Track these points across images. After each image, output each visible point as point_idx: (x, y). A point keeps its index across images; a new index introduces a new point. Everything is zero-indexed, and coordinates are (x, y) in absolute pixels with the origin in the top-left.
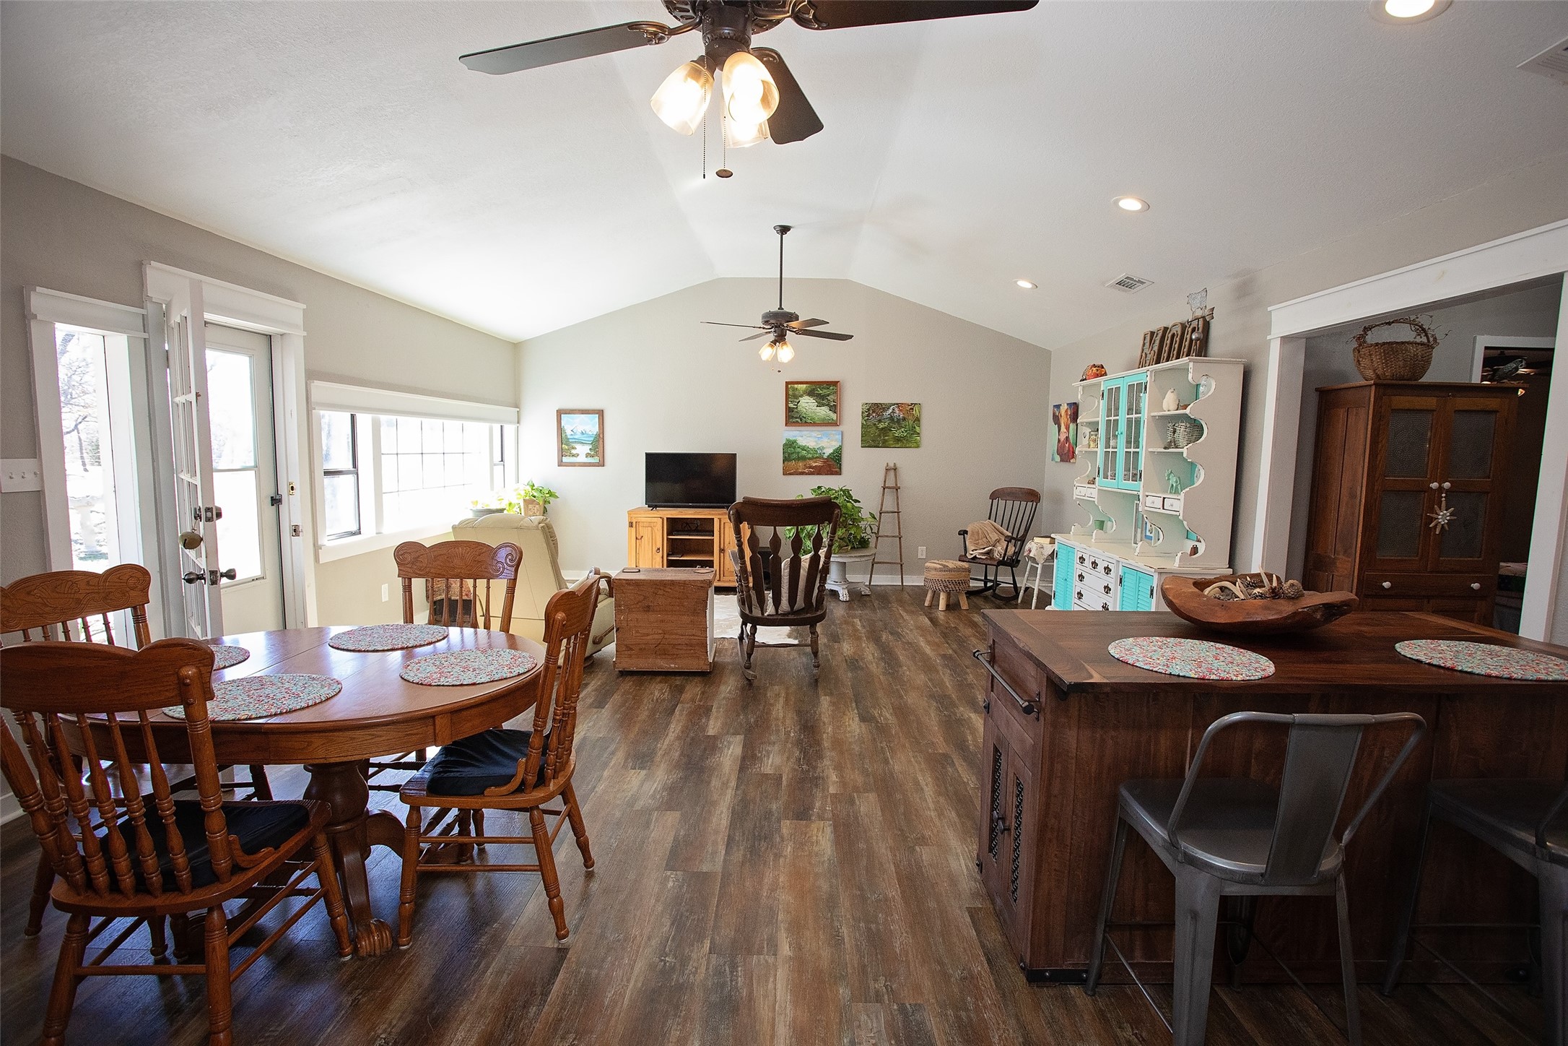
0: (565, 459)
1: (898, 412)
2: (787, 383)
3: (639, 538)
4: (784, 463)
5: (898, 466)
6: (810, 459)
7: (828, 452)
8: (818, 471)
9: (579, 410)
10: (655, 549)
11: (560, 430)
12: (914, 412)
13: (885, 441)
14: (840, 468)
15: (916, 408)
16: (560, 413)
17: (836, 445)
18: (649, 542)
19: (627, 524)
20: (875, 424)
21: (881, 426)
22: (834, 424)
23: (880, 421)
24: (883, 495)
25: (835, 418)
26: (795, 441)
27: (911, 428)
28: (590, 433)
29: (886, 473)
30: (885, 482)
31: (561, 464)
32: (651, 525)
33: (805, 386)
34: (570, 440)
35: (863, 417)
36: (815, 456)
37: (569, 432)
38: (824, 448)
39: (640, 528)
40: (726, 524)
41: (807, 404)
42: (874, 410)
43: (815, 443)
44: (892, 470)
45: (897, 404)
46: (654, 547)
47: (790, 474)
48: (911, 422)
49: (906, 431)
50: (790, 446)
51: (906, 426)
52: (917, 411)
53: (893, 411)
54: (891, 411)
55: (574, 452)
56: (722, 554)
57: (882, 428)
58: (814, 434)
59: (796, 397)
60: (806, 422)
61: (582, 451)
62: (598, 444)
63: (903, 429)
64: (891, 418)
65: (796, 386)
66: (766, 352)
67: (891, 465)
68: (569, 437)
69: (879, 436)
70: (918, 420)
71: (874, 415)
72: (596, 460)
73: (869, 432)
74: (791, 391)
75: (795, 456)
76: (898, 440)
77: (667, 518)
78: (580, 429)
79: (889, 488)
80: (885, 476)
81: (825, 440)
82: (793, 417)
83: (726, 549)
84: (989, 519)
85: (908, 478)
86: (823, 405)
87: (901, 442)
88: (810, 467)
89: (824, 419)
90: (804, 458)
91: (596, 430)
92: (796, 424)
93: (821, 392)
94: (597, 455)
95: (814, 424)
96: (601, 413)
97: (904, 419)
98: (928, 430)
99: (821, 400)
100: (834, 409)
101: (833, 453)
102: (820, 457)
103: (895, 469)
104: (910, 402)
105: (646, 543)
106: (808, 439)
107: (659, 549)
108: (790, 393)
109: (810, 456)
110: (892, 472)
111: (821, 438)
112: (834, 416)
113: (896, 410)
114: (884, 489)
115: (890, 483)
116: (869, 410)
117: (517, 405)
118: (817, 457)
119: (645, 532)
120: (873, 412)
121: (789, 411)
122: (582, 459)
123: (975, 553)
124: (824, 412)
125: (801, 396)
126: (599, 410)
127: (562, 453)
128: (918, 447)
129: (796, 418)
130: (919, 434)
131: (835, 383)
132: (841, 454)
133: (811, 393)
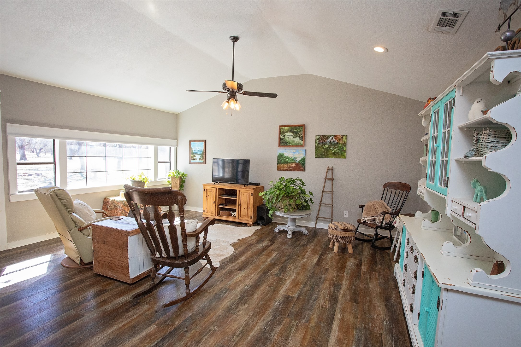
0: (192, 161)
1: (334, 140)
2: (280, 127)
3: (207, 196)
4: (278, 164)
5: (334, 168)
6: (290, 163)
7: (298, 160)
8: (293, 169)
9: (197, 140)
10: (213, 202)
11: (191, 148)
12: (343, 140)
13: (327, 155)
14: (304, 168)
15: (344, 137)
16: (191, 142)
17: (302, 156)
18: (211, 198)
19: (203, 190)
20: (322, 146)
21: (325, 147)
22: (302, 146)
23: (325, 144)
24: (325, 182)
25: (302, 143)
26: (283, 155)
27: (341, 148)
28: (201, 150)
29: (327, 171)
30: (326, 176)
31: (190, 162)
32: (212, 191)
33: (288, 127)
34: (194, 153)
35: (316, 143)
36: (292, 161)
37: (193, 150)
38: (296, 158)
39: (208, 192)
40: (242, 193)
41: (289, 136)
42: (322, 139)
43: (292, 155)
44: (331, 169)
45: (334, 135)
46: (213, 201)
47: (281, 170)
48: (341, 145)
49: (338, 150)
50: (281, 156)
51: (338, 147)
52: (345, 139)
53: (332, 139)
54: (330, 139)
55: (195, 158)
56: (240, 207)
57: (326, 148)
58: (292, 151)
59: (284, 133)
60: (288, 145)
61: (198, 157)
62: (204, 154)
63: (337, 149)
64: (331, 143)
65: (284, 128)
66: (225, 105)
67: (330, 167)
68: (193, 152)
69: (324, 152)
70: (345, 144)
71: (322, 141)
72: (202, 161)
73: (319, 150)
74: (282, 131)
75: (283, 161)
76: (334, 154)
77: (218, 188)
78: (197, 148)
79: (328, 179)
80: (327, 173)
81: (297, 154)
82: (282, 143)
83: (242, 204)
84: (382, 199)
85: (339, 174)
86: (297, 137)
87: (336, 155)
88: (290, 167)
89: (297, 144)
90: (286, 163)
91: (202, 148)
92: (283, 146)
93: (296, 130)
94: (203, 159)
95: (292, 146)
96: (205, 142)
97: (337, 143)
98: (350, 149)
99: (296, 134)
100: (302, 138)
101: (301, 160)
102: (295, 162)
103: (332, 169)
104: (341, 134)
105: (210, 198)
106: (289, 153)
107: (214, 202)
108: (281, 131)
109: (290, 161)
110: (331, 171)
111: (295, 153)
112: (302, 142)
113: (334, 139)
114: (326, 179)
115: (329, 176)
116: (319, 139)
117: (177, 139)
118: (293, 162)
119: (209, 194)
120: (321, 140)
121: (280, 139)
122: (198, 161)
123: (366, 219)
124: (297, 140)
125: (286, 132)
126: (204, 140)
127: (191, 158)
128: (345, 158)
129: (284, 143)
130: (345, 151)
131: (302, 126)
132: (305, 161)
133: (291, 131)
